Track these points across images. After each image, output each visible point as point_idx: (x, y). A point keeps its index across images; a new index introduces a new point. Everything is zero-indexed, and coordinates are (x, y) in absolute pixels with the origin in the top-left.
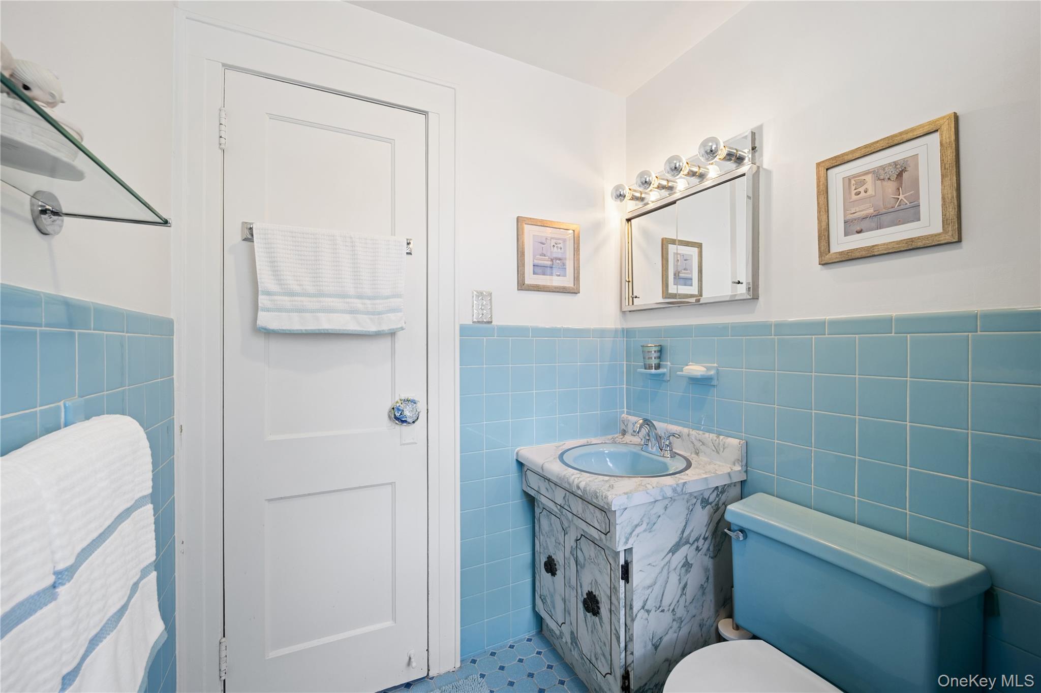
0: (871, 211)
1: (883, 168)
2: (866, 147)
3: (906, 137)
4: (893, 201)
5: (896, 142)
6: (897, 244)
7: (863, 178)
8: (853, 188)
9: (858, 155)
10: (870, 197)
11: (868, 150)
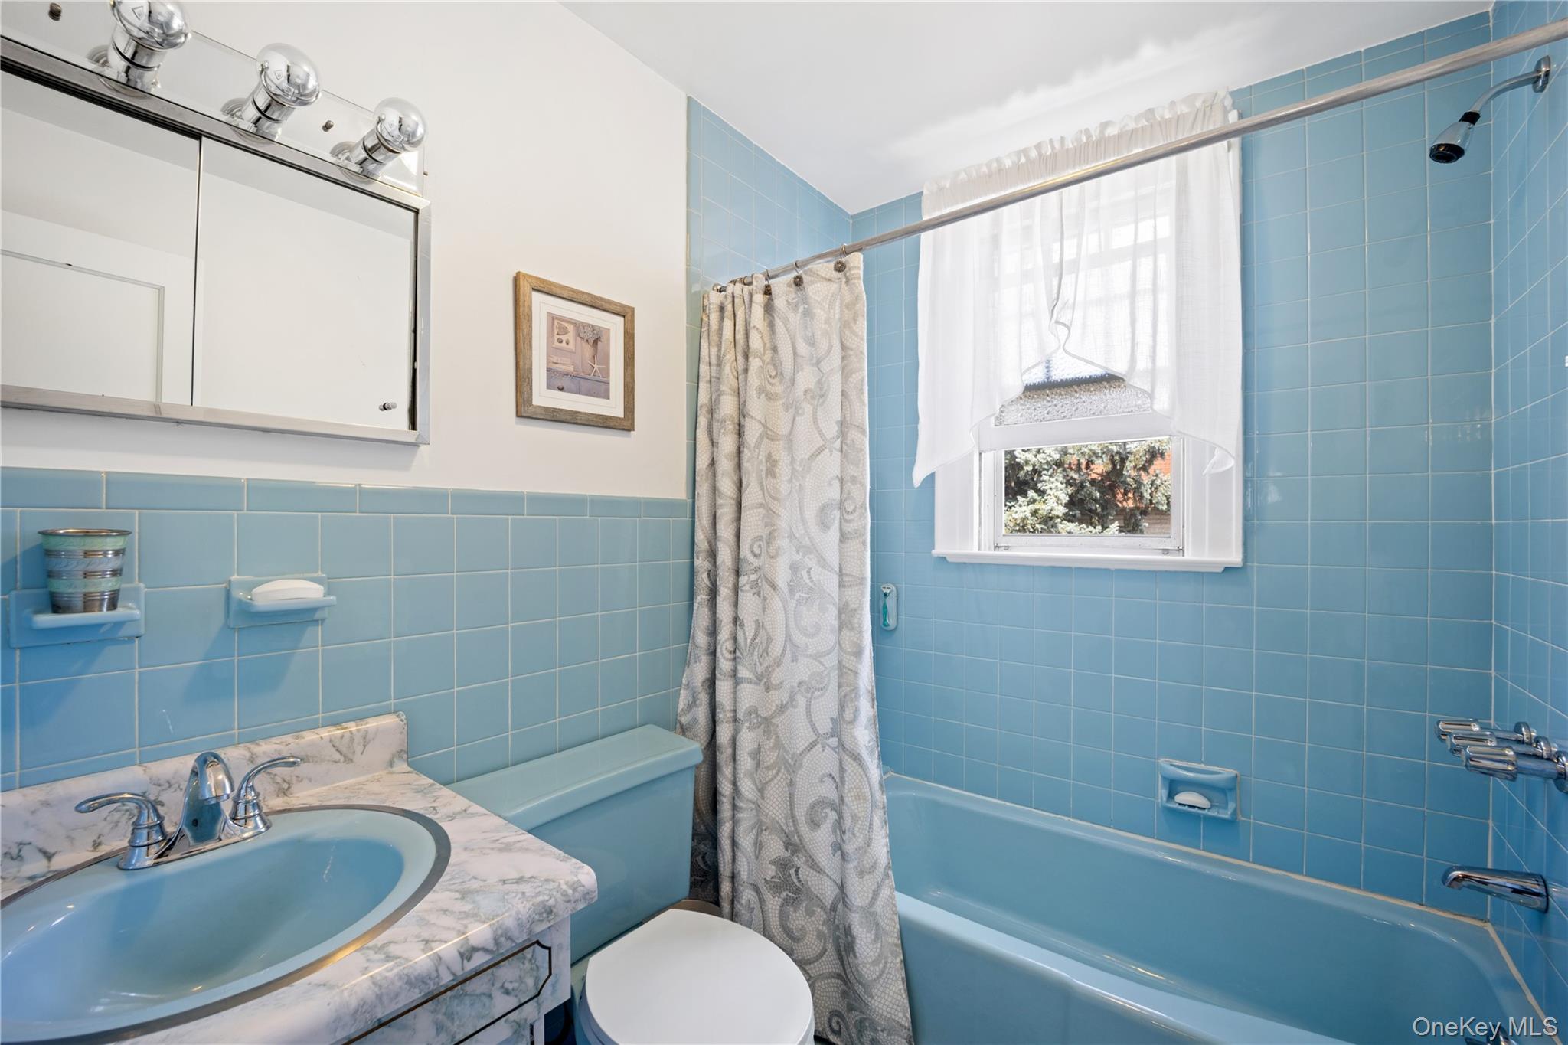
0: (571, 369)
1: (584, 325)
2: (573, 290)
3: (607, 306)
4: (589, 368)
5: (597, 305)
6: (596, 418)
7: (566, 325)
8: (556, 332)
9: (565, 295)
10: (571, 352)
11: (575, 296)
